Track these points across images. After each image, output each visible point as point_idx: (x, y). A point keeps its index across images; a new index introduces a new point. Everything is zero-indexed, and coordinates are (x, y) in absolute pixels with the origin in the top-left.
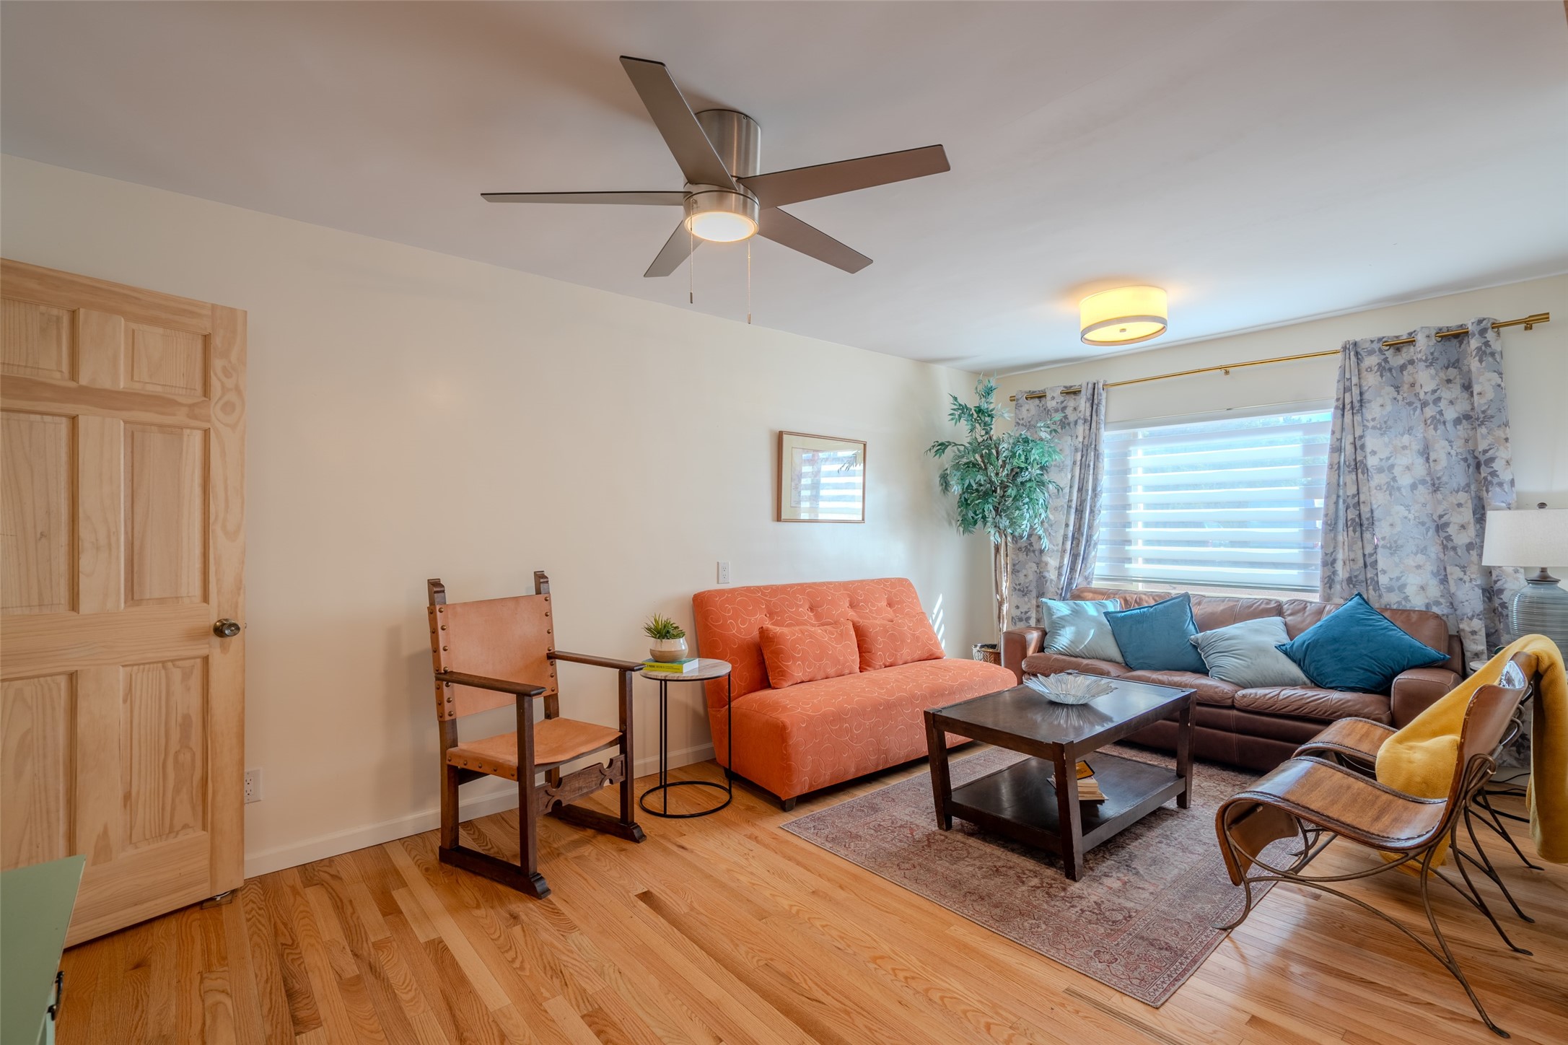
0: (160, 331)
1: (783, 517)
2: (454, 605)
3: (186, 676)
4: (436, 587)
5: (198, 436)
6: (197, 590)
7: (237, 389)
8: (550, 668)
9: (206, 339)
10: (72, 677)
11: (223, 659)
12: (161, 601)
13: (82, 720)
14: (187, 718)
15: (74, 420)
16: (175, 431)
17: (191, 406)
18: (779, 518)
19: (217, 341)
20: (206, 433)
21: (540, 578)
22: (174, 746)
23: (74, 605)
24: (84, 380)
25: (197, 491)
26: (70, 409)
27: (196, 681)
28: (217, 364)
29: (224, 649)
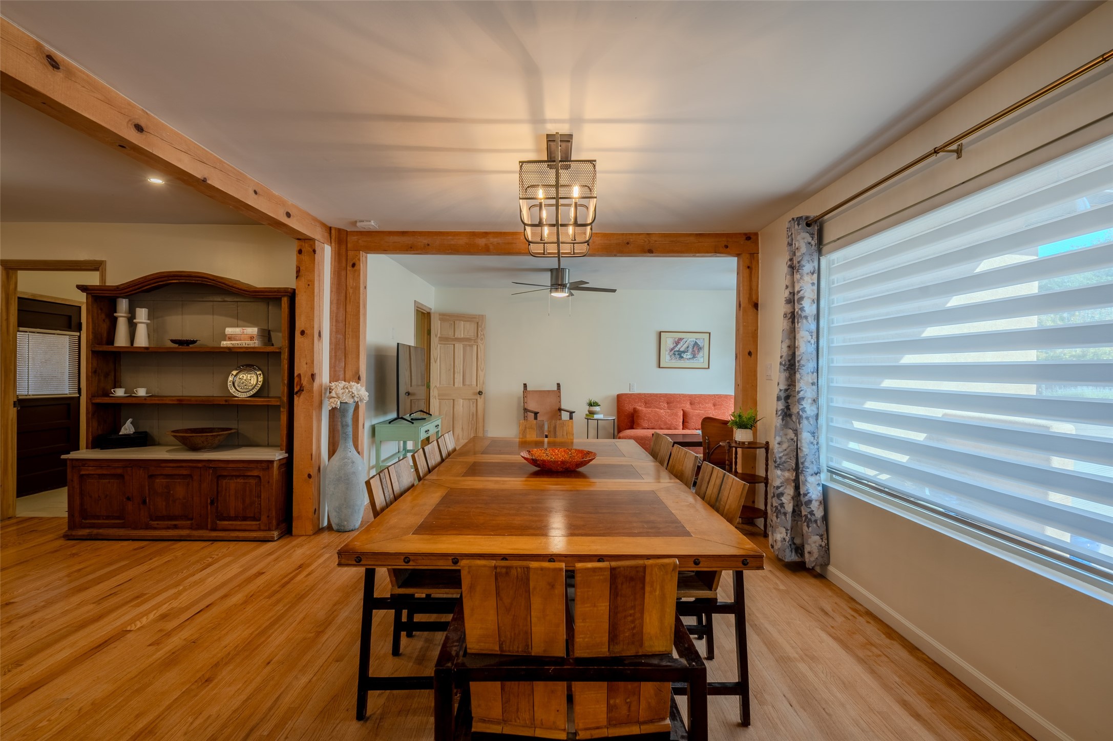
0: (469, 323)
1: (661, 366)
2: (529, 391)
3: (473, 403)
4: (525, 385)
5: (476, 346)
6: (475, 384)
7: (484, 334)
8: (559, 414)
9: (478, 323)
10: (454, 400)
11: (480, 401)
12: (469, 385)
13: (455, 410)
14: (473, 413)
15: (454, 345)
16: (471, 346)
17: (474, 340)
18: (659, 367)
19: (480, 324)
20: (477, 346)
21: (559, 385)
22: (470, 420)
23: (454, 385)
24: (456, 337)
25: (476, 360)
26: (453, 343)
27: (475, 405)
28: (480, 329)
29: (480, 398)
